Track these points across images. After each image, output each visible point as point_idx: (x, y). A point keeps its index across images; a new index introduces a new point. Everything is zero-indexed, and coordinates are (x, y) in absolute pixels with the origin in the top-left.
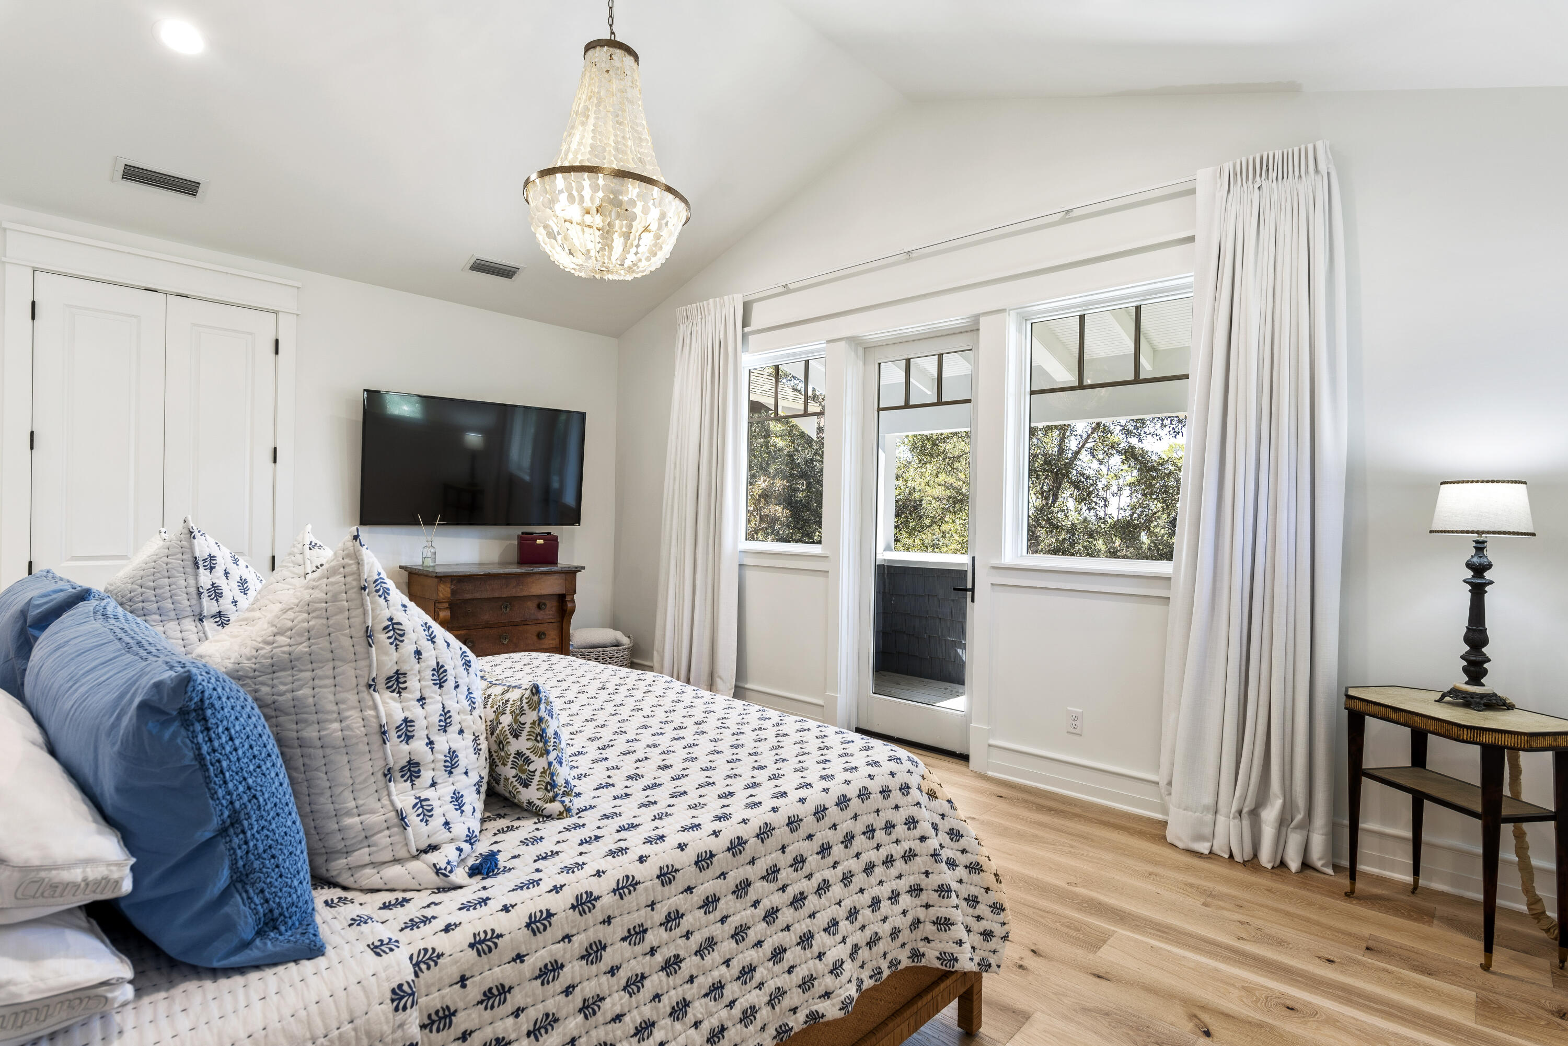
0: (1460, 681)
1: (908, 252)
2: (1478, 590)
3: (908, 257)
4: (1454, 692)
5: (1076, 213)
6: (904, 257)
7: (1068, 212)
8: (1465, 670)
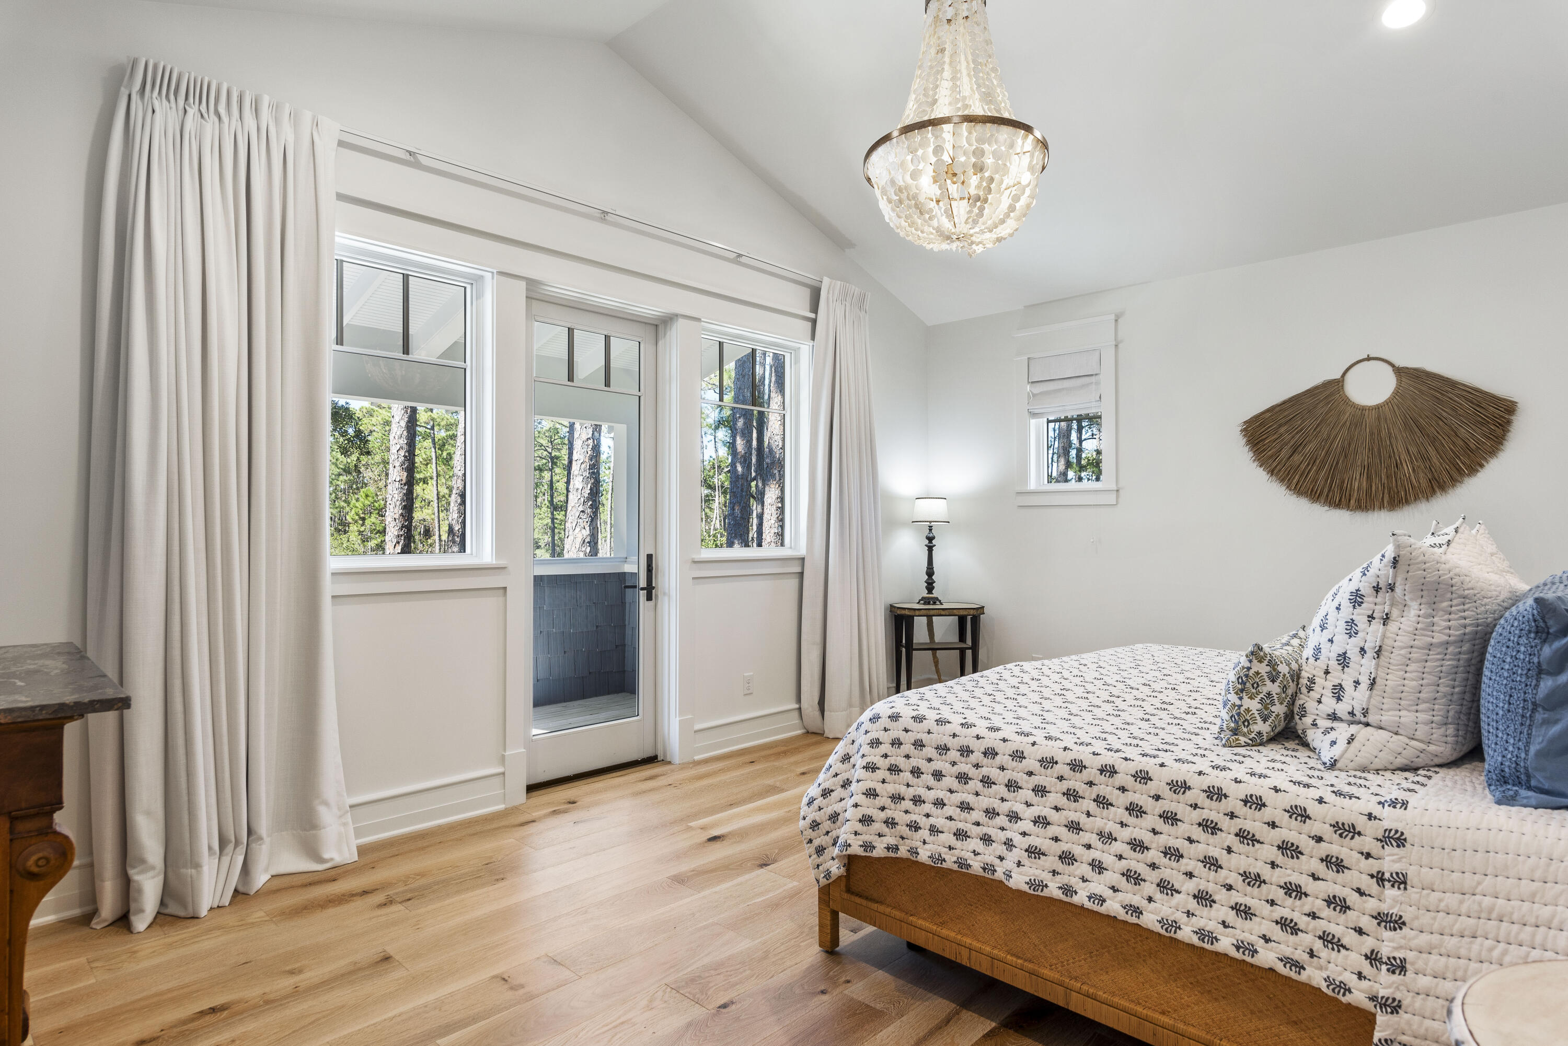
0: (925, 593)
1: (604, 212)
2: (930, 549)
3: (602, 216)
4: (923, 599)
5: (743, 260)
6: (597, 214)
7: (740, 255)
8: (926, 587)
